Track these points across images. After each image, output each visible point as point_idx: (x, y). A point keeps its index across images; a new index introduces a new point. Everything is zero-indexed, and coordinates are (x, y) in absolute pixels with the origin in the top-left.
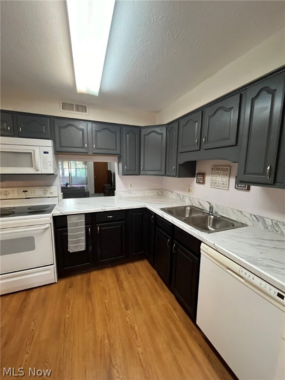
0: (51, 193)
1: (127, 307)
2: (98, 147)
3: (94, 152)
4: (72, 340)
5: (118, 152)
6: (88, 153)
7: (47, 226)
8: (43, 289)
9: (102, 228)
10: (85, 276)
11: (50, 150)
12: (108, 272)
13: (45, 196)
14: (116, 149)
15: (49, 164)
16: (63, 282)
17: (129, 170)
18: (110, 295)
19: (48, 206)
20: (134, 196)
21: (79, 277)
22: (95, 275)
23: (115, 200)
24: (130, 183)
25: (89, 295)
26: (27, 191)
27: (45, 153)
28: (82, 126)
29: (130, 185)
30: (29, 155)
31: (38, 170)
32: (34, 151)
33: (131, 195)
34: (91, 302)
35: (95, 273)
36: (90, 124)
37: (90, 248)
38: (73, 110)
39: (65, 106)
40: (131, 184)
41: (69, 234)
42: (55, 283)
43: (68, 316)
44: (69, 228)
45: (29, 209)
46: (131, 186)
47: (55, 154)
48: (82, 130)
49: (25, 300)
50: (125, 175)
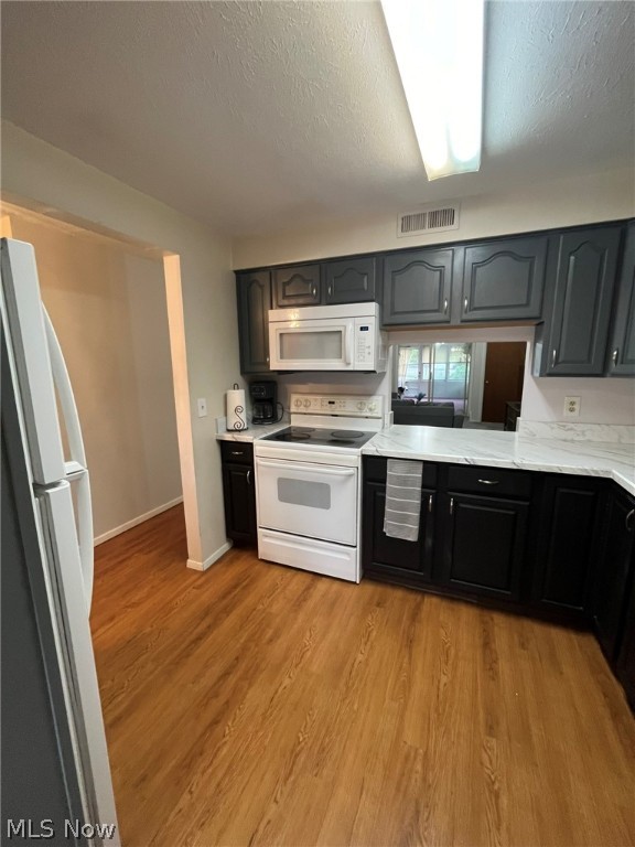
0: (371, 410)
1: (491, 728)
2: (476, 305)
3: (465, 317)
4: (355, 707)
5: (533, 311)
6: (449, 322)
7: (351, 471)
8: (336, 585)
9: (462, 505)
10: (413, 598)
11: (373, 323)
12: (467, 614)
13: (359, 414)
14: (527, 304)
15: (367, 350)
16: (370, 588)
17: (563, 362)
18: (455, 668)
19: (362, 434)
20: (581, 438)
21: (398, 594)
22: (432, 605)
23: (516, 444)
24: (567, 400)
25: (410, 642)
26: (333, 403)
27: (362, 329)
28: (442, 259)
29: (567, 406)
30: (336, 337)
31: (348, 364)
32: (345, 327)
33: (569, 435)
34: (410, 658)
35: (435, 600)
36: (460, 251)
37: (429, 542)
38: (423, 227)
39: (407, 224)
40: (572, 403)
41: (388, 497)
42: (355, 583)
43: (360, 657)
44: (388, 484)
45: (332, 434)
46: (572, 410)
47: (381, 330)
48: (441, 269)
49: (308, 588)
50: (550, 375)
